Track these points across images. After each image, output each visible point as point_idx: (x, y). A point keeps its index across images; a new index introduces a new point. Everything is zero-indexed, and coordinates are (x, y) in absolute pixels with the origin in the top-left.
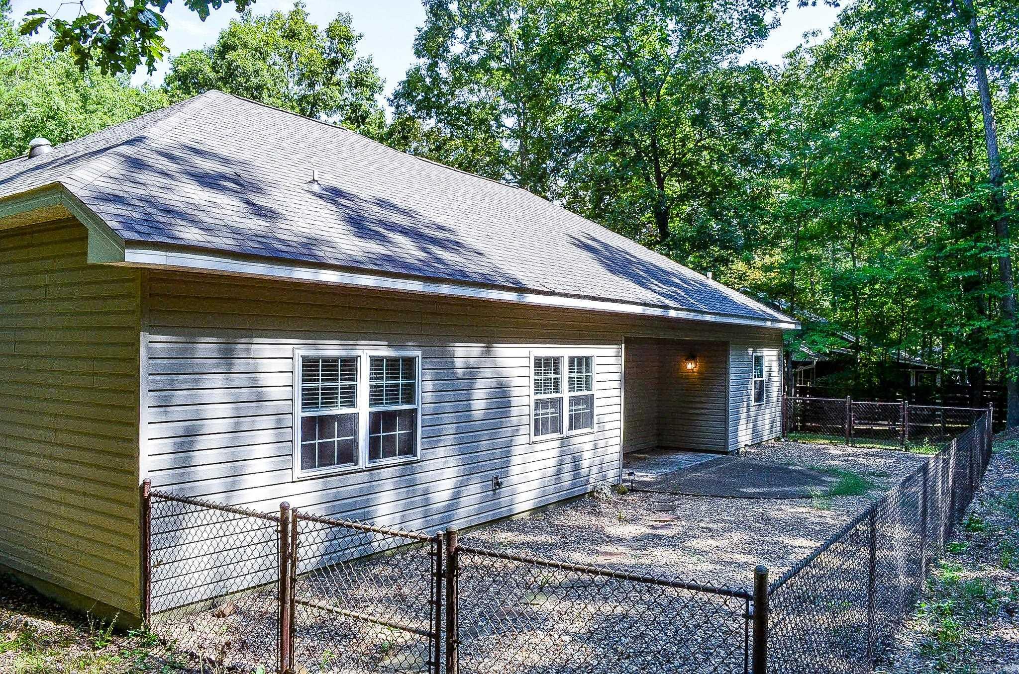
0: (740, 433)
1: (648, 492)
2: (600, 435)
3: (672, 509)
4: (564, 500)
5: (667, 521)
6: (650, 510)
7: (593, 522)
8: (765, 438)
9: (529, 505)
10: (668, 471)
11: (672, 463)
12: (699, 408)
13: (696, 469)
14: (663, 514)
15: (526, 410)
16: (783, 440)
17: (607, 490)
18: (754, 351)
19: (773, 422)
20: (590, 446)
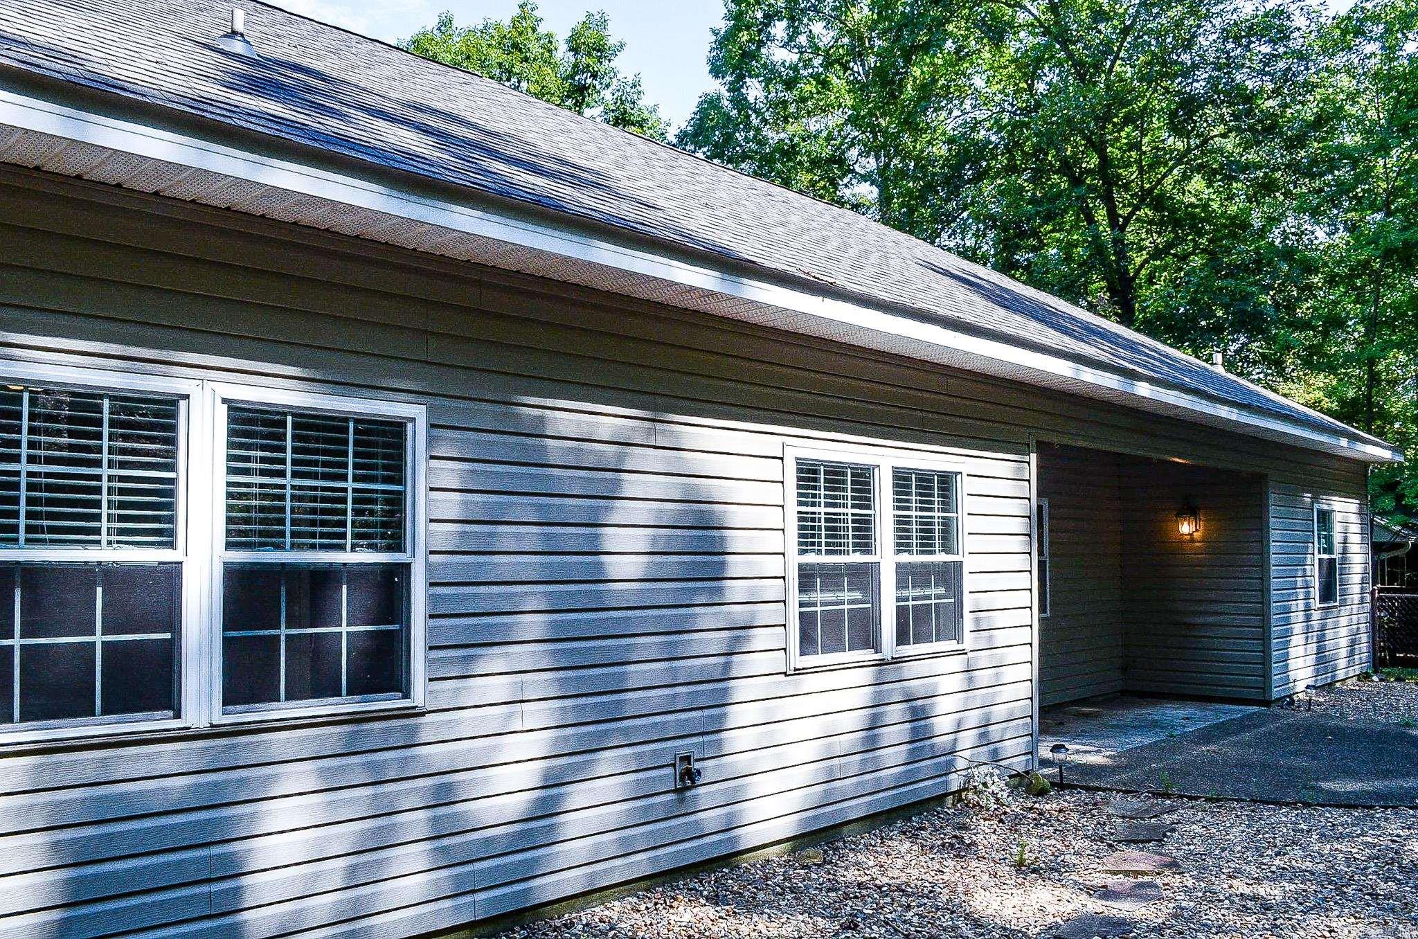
0: (1292, 664)
1: (1098, 789)
2: (984, 659)
3: (1157, 837)
4: (888, 811)
5: (1144, 873)
6: (1102, 840)
7: (946, 877)
8: (1341, 675)
9: (787, 828)
10: (1147, 741)
11: (1155, 725)
12: (1206, 613)
13: (1206, 736)
14: (1133, 853)
15: (772, 589)
16: (1375, 678)
17: (998, 786)
18: (1315, 499)
19: (1353, 643)
20: (957, 682)
